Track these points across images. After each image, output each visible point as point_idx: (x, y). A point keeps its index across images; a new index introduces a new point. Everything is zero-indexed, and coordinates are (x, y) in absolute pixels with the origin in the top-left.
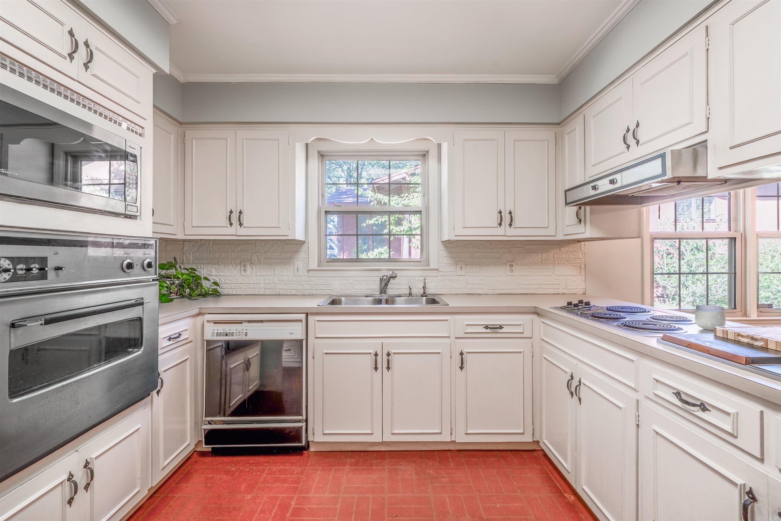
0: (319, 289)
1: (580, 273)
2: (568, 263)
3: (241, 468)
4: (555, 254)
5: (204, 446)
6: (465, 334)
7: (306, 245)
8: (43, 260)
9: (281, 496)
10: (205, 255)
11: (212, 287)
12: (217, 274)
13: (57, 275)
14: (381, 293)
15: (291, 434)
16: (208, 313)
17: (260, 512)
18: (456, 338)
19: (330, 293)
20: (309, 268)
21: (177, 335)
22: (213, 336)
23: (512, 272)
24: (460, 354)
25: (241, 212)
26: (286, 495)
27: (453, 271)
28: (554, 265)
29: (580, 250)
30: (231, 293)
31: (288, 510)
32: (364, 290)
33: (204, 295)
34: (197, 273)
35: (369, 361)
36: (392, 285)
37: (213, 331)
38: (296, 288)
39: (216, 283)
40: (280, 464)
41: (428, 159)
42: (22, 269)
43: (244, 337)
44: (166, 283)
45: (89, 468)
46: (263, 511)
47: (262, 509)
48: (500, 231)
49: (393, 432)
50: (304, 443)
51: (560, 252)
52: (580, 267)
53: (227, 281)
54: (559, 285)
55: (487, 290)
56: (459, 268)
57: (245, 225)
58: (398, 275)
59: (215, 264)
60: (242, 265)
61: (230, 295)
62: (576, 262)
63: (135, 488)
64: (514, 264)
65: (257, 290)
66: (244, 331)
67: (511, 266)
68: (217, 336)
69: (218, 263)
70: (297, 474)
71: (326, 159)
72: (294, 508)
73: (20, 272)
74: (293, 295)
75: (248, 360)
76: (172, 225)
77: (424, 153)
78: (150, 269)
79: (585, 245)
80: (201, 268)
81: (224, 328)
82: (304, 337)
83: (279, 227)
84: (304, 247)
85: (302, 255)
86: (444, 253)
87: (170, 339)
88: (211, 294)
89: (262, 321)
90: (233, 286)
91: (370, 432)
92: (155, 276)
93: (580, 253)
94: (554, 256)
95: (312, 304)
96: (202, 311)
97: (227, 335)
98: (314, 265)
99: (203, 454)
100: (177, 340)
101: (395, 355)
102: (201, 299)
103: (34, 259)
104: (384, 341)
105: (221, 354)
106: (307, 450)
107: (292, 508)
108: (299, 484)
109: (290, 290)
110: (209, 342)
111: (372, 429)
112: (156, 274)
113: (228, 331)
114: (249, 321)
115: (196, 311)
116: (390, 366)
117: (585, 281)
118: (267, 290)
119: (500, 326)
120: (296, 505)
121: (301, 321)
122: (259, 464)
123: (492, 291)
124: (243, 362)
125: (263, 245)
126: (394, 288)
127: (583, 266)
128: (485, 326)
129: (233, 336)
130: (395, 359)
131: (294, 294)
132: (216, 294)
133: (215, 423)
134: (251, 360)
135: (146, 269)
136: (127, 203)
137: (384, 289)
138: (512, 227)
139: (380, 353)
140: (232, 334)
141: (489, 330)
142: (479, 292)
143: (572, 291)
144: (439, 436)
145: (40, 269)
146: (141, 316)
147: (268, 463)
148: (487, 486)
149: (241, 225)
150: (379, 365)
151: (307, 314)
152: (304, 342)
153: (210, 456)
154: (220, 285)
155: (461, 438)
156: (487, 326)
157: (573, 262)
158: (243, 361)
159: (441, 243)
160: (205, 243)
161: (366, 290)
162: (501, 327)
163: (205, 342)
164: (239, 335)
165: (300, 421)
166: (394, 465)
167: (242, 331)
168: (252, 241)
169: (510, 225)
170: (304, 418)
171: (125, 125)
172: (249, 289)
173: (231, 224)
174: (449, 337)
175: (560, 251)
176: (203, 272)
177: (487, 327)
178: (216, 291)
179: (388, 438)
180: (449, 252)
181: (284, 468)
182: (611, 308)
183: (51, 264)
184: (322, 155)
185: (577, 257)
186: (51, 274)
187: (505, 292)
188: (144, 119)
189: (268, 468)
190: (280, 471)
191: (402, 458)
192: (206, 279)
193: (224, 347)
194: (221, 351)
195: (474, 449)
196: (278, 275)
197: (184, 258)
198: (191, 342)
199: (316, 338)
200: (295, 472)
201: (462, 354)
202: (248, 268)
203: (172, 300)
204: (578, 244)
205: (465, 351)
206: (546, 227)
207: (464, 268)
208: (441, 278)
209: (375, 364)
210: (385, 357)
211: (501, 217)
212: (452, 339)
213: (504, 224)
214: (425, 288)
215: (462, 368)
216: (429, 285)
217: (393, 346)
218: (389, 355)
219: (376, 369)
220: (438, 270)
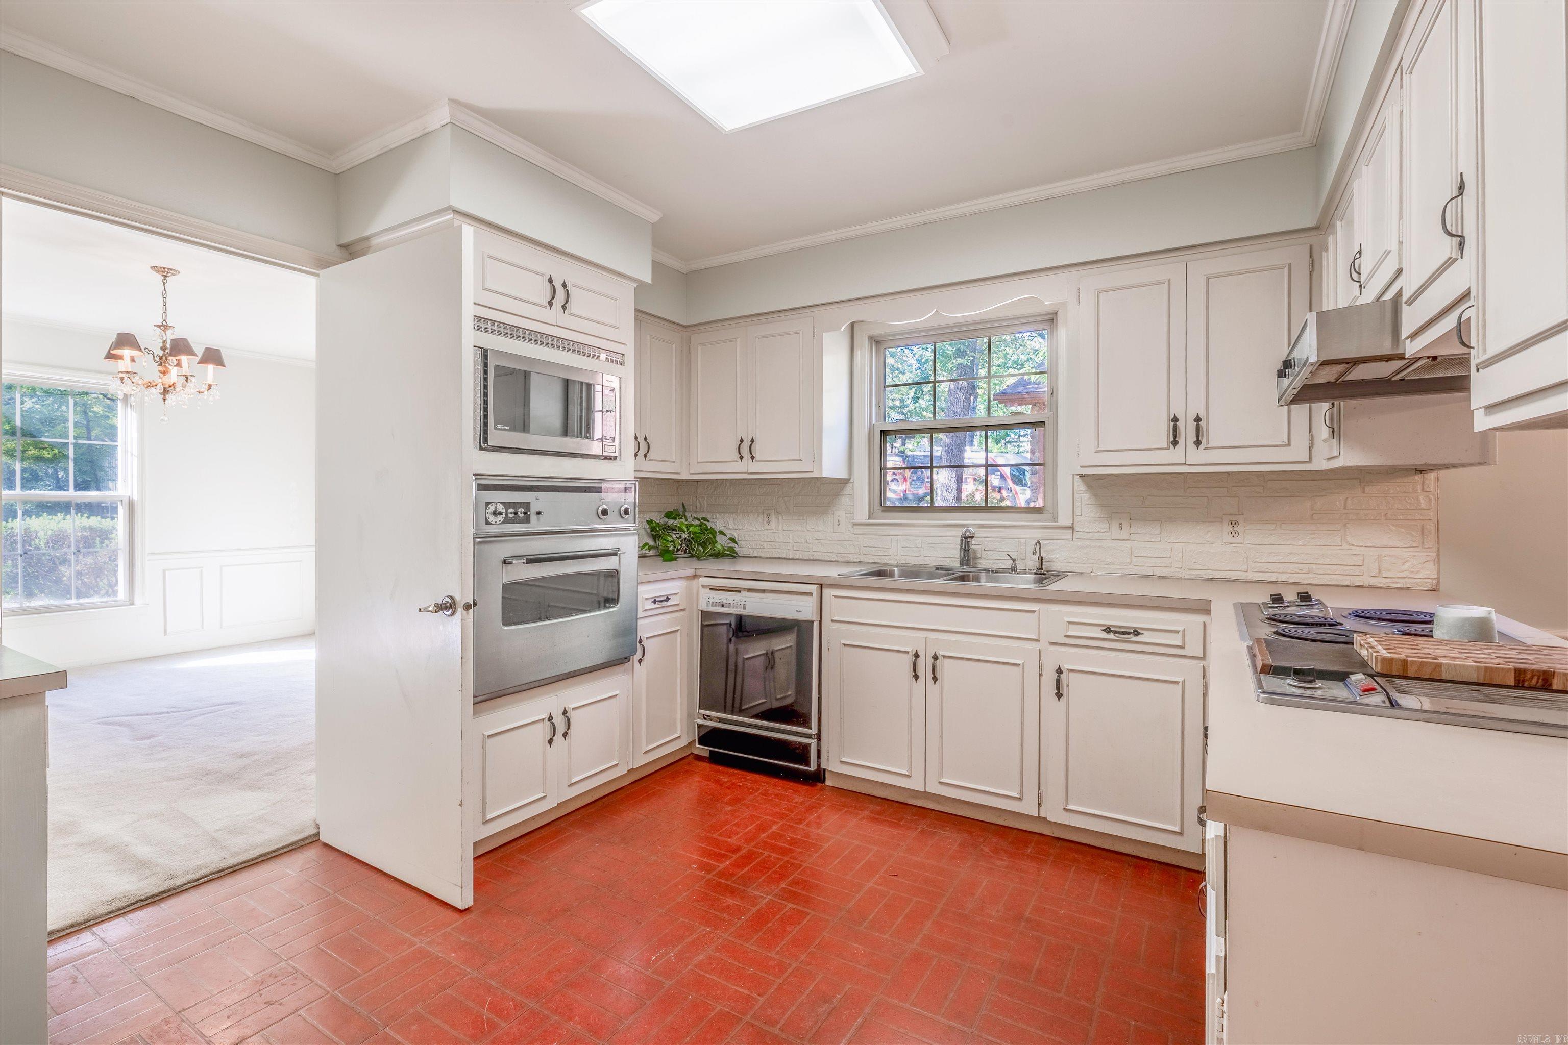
0: (868, 553)
1: (1423, 543)
2: (1386, 520)
3: (734, 781)
4: (1349, 499)
5: (697, 746)
6: (1065, 638)
7: (850, 485)
8: (527, 505)
9: (765, 817)
10: (722, 500)
11: (729, 546)
12: (736, 527)
13: (538, 519)
14: (962, 564)
15: (797, 751)
16: (706, 576)
17: (734, 825)
18: (1050, 643)
19: (886, 561)
20: (855, 521)
21: (665, 598)
22: (708, 605)
23: (1236, 536)
24: (1057, 672)
25: (752, 441)
26: (770, 818)
27: (1102, 531)
28: (1346, 524)
29: (1423, 490)
30: (751, 555)
31: (764, 831)
32: (938, 559)
33: (718, 555)
34: (709, 525)
35: (908, 660)
36: (987, 552)
37: (709, 600)
38: (835, 551)
39: (733, 540)
40: (780, 788)
41: (1057, 326)
42: (511, 513)
43: (742, 610)
44: (671, 536)
45: (567, 717)
46: (738, 825)
47: (738, 822)
48: (1176, 455)
49: (941, 781)
50: (813, 767)
51: (1365, 495)
52: (1423, 530)
53: (747, 538)
54: (1362, 568)
55: (1178, 570)
56: (1115, 526)
57: (757, 458)
58: (976, 535)
59: (733, 513)
60: (765, 515)
61: (751, 557)
62: (1409, 517)
63: (613, 760)
64: (1241, 519)
65: (784, 551)
66: (743, 603)
67: (1234, 523)
68: (712, 606)
69: (736, 512)
70: (796, 803)
71: (884, 347)
72: (773, 832)
73: (510, 516)
74: (832, 561)
75: (772, 653)
76: (674, 462)
77: (1052, 316)
78: (627, 516)
79: (1437, 479)
80: (716, 518)
81: (720, 596)
82: (817, 618)
83: (800, 460)
84: (848, 490)
85: (845, 500)
86: (1083, 495)
87: (655, 602)
88: (728, 555)
89: (763, 591)
90: (754, 544)
91: (905, 772)
92: (634, 525)
93: (1421, 498)
94: (1345, 504)
95: (831, 572)
96: (698, 573)
97: (723, 606)
98: (862, 515)
99: (699, 758)
100: (664, 604)
101: (946, 660)
102: (712, 560)
103: (521, 504)
104: (931, 635)
105: (728, 635)
106: (822, 783)
107: (771, 831)
108: (792, 813)
109: (828, 554)
110: (705, 614)
111: (910, 769)
112: (635, 523)
113: (725, 601)
114: (749, 590)
115: (690, 572)
116: (938, 676)
117: (1438, 560)
118: (798, 553)
119: (1135, 631)
120: (777, 829)
121: (810, 594)
122: (756, 782)
123: (1187, 573)
124: (764, 654)
125: (792, 486)
126: (991, 557)
127: (1431, 527)
128: (1104, 628)
129: (729, 607)
130: (945, 667)
131: (834, 560)
132: (732, 555)
133: (710, 718)
134: (777, 655)
135: (624, 516)
136: (604, 443)
137: (965, 557)
138: (1202, 447)
139: (922, 654)
140: (729, 605)
141: (1111, 636)
142: (1158, 572)
143: (1397, 583)
144: (1016, 802)
145: (525, 513)
146: (617, 568)
147: (767, 783)
148: (1066, 888)
149: (753, 458)
150: (921, 672)
151: (824, 586)
152: (816, 625)
153: (707, 762)
154: (739, 543)
155: (1054, 814)
156: (1109, 628)
157: (1401, 517)
158: (765, 652)
159: (1080, 480)
160: (721, 484)
161: (942, 559)
162: (1136, 633)
163: (700, 612)
164: (737, 607)
165: (809, 736)
166: (935, 827)
167: (740, 603)
168: (779, 480)
169: (1198, 443)
170: (815, 734)
171: (603, 356)
172: (773, 550)
173: (741, 458)
174: (1038, 641)
175: (1364, 492)
176: (718, 523)
177: (1108, 630)
178: (732, 550)
179: (934, 788)
180: (1096, 496)
181: (783, 793)
182: (1366, 612)
183: (534, 509)
184: (877, 342)
185: (1413, 508)
186: (533, 518)
187: (1217, 575)
188: (625, 344)
189: (764, 788)
190: (777, 795)
191: (954, 824)
192: (722, 533)
193: (733, 626)
194: (728, 631)
195: (1088, 843)
196: (811, 530)
197: (698, 504)
198: (684, 610)
199: (832, 621)
200: (794, 801)
201: (1059, 671)
202: (773, 518)
203: (675, 559)
204: (1418, 477)
205: (1065, 667)
206: (1284, 443)
207: (1125, 525)
208: (1079, 543)
209: (915, 670)
210: (930, 661)
211: (1175, 429)
212: (1043, 644)
213: (1182, 441)
214: (1041, 559)
215: (1059, 695)
216: (1054, 556)
217: (943, 645)
218: (935, 658)
219: (916, 677)
220: (1072, 527)
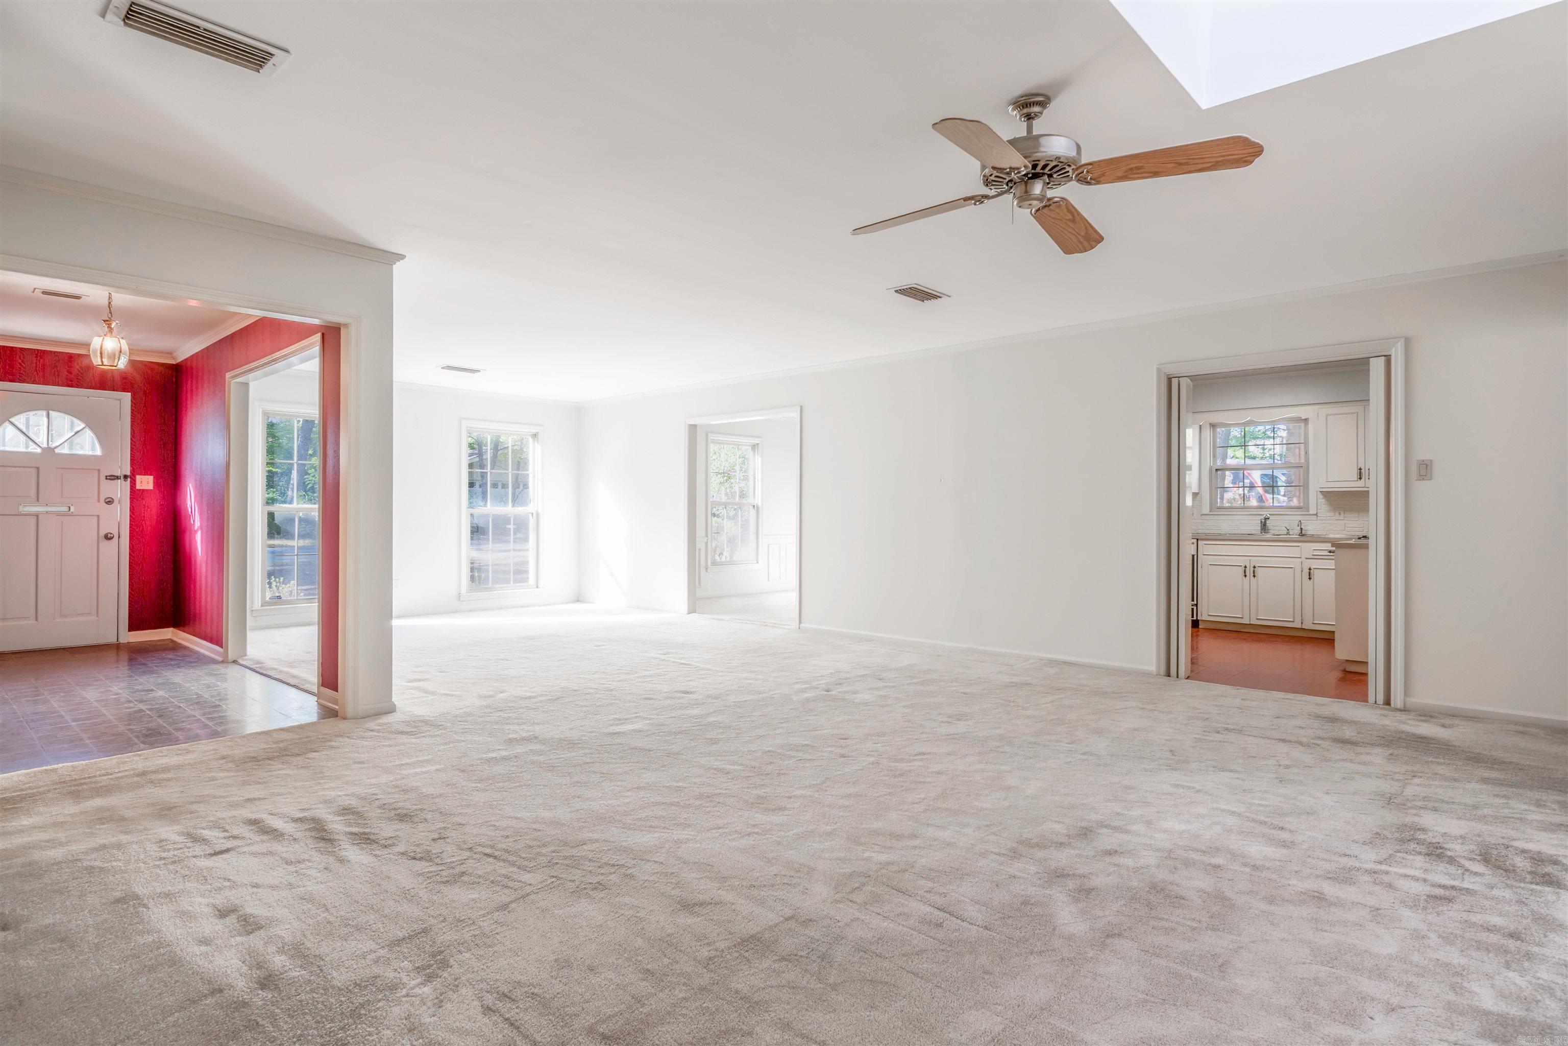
6: (1312, 557)
18: (1306, 558)
20: (1204, 513)
35: (1241, 570)
41: (1307, 424)
48: (1361, 484)
49: (1258, 618)
56: (1337, 514)
82: (1195, 553)
86: (1322, 500)
91: (1241, 616)
98: (1207, 511)
101: (1259, 568)
104: (1252, 558)
106: (1198, 627)
111: (1243, 615)
116: (1256, 575)
128: (1328, 551)
130: (1259, 571)
139: (1248, 566)
141: (1331, 554)
144: (1292, 623)
150: (1248, 574)
151: (1197, 539)
152: (1195, 557)
155: (1308, 626)
159: (1320, 494)
170: (1195, 603)
174: (1300, 558)
177: (1330, 552)
179: (1254, 621)
180: (1328, 501)
184: (1213, 426)
199: (1203, 555)
201: (1310, 569)
205: (1312, 567)
207: (1342, 514)
208: (1320, 522)
209: (1245, 573)
210: (1252, 569)
211: (1360, 473)
212: (1303, 559)
213: (1363, 478)
214: (1301, 529)
215: (1310, 579)
216: (1309, 528)
217: (1257, 562)
218: (1254, 567)
219: (1245, 576)
220: (1316, 515)
